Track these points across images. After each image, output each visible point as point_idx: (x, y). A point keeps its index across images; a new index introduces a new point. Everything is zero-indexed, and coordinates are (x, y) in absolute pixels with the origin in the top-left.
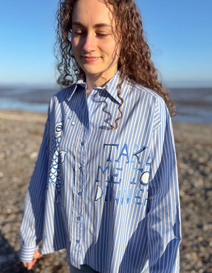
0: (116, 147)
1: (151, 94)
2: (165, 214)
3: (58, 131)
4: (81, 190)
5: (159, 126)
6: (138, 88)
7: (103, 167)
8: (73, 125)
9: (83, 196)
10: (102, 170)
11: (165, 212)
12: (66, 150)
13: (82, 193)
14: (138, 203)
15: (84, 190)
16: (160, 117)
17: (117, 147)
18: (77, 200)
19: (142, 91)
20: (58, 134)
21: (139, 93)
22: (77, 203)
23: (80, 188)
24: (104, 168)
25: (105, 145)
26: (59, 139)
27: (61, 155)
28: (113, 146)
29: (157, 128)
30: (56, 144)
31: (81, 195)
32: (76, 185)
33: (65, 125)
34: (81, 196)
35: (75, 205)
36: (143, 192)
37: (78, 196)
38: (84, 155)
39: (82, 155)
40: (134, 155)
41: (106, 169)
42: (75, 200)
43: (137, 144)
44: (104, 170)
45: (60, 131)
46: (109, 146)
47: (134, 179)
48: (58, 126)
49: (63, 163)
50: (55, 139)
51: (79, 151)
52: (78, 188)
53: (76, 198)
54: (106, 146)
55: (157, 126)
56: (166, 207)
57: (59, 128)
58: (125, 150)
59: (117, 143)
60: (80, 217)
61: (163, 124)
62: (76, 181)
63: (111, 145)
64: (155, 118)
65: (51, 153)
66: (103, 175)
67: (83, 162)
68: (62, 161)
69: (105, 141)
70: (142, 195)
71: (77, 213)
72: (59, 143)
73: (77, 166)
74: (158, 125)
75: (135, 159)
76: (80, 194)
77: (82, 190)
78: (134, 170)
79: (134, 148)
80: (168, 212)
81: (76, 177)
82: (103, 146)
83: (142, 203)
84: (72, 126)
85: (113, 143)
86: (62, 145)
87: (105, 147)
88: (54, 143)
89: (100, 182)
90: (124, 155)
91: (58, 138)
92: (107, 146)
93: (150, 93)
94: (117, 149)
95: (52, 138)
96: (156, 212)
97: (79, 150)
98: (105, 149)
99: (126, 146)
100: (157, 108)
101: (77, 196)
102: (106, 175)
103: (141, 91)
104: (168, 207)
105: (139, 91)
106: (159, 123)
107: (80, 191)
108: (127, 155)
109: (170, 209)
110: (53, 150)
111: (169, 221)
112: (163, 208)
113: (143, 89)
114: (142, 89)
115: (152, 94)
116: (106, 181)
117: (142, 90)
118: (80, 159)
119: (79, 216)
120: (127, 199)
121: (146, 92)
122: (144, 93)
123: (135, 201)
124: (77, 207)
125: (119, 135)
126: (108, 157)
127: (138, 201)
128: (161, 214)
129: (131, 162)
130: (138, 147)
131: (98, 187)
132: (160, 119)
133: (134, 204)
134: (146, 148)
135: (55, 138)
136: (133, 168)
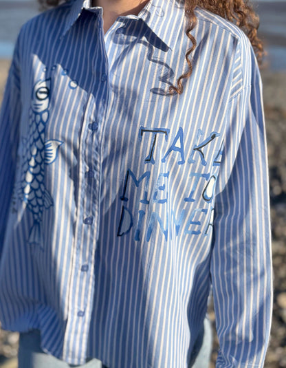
0: (164, 134)
1: (228, 31)
2: (245, 253)
3: (41, 100)
4: (91, 214)
5: (239, 93)
6: (203, 17)
7: (136, 173)
8: (73, 88)
9: (96, 224)
10: (134, 178)
11: (245, 250)
12: (60, 139)
13: (92, 219)
14: (194, 233)
15: (96, 213)
16: (242, 76)
17: (166, 134)
18: (83, 233)
19: (211, 24)
20: (41, 105)
21: (204, 27)
22: (82, 239)
23: (89, 209)
24: (138, 175)
25: (142, 130)
26: (45, 116)
27: (49, 148)
28: (158, 134)
29: (236, 97)
30: (37, 125)
31: (91, 223)
32: (79, 204)
33: (57, 88)
34: (90, 226)
35: (78, 243)
36: (206, 214)
37: (84, 225)
38: (97, 149)
39: (94, 150)
40: (194, 149)
41: (143, 177)
42: (78, 234)
43: (201, 128)
44: (137, 179)
45: (45, 99)
46: (151, 133)
47: (192, 193)
48: (40, 88)
49: (54, 164)
50: (34, 115)
51: (88, 140)
52: (85, 210)
53: (80, 229)
54: (144, 133)
55: (235, 94)
56: (248, 241)
57: (41, 92)
58: (179, 140)
59: (166, 127)
60: (87, 266)
61: (245, 88)
62: (80, 198)
63: (156, 131)
64: (234, 77)
65: (27, 142)
66: (136, 188)
67: (96, 162)
68: (52, 159)
69: (142, 122)
70: (203, 218)
71: (81, 259)
72: (44, 124)
73: (83, 168)
74: (237, 92)
75: (197, 157)
76: (89, 221)
77: (94, 214)
78: (194, 177)
79: (197, 137)
80: (252, 250)
81: (80, 190)
82: (139, 134)
83: (202, 231)
84: (71, 90)
85: (159, 127)
86: (52, 128)
87: (142, 135)
88: (33, 122)
89: (128, 201)
90: (177, 149)
91: (41, 114)
92: (148, 133)
93: (226, 28)
94: (167, 139)
95: (29, 113)
96: (229, 249)
97: (86, 138)
98: (143, 140)
99: (181, 134)
100: (239, 58)
101: (82, 226)
102: (143, 190)
103: (208, 22)
104: (252, 242)
105: (205, 23)
106: (239, 86)
107: (87, 215)
108: (181, 150)
109: (255, 245)
110: (31, 136)
111: (252, 265)
112: (242, 243)
113: (213, 18)
114: (210, 20)
115: (230, 31)
116: (141, 201)
117: (210, 22)
118: (90, 157)
119: (86, 263)
120: (176, 226)
121: (218, 27)
122: (214, 27)
123: (190, 229)
124: (82, 247)
125: (169, 110)
126: (148, 154)
127: (195, 228)
128: (238, 252)
129: (190, 162)
130: (203, 134)
131: (125, 211)
132: (241, 80)
133: (187, 235)
134: (217, 135)
135: (36, 113)
136: (193, 174)
